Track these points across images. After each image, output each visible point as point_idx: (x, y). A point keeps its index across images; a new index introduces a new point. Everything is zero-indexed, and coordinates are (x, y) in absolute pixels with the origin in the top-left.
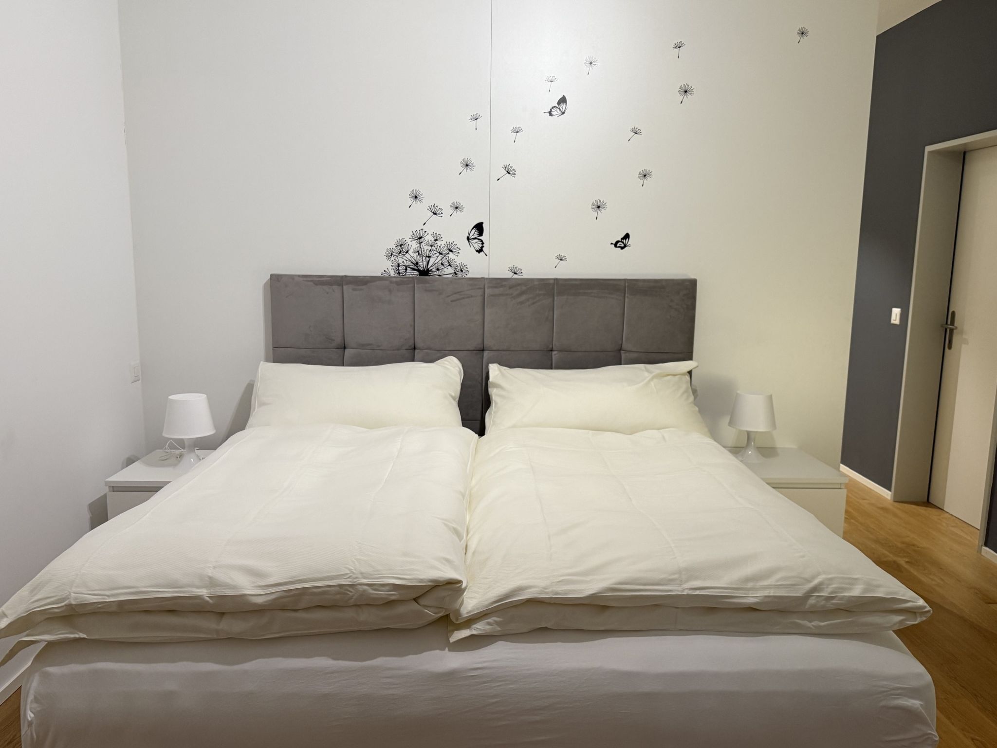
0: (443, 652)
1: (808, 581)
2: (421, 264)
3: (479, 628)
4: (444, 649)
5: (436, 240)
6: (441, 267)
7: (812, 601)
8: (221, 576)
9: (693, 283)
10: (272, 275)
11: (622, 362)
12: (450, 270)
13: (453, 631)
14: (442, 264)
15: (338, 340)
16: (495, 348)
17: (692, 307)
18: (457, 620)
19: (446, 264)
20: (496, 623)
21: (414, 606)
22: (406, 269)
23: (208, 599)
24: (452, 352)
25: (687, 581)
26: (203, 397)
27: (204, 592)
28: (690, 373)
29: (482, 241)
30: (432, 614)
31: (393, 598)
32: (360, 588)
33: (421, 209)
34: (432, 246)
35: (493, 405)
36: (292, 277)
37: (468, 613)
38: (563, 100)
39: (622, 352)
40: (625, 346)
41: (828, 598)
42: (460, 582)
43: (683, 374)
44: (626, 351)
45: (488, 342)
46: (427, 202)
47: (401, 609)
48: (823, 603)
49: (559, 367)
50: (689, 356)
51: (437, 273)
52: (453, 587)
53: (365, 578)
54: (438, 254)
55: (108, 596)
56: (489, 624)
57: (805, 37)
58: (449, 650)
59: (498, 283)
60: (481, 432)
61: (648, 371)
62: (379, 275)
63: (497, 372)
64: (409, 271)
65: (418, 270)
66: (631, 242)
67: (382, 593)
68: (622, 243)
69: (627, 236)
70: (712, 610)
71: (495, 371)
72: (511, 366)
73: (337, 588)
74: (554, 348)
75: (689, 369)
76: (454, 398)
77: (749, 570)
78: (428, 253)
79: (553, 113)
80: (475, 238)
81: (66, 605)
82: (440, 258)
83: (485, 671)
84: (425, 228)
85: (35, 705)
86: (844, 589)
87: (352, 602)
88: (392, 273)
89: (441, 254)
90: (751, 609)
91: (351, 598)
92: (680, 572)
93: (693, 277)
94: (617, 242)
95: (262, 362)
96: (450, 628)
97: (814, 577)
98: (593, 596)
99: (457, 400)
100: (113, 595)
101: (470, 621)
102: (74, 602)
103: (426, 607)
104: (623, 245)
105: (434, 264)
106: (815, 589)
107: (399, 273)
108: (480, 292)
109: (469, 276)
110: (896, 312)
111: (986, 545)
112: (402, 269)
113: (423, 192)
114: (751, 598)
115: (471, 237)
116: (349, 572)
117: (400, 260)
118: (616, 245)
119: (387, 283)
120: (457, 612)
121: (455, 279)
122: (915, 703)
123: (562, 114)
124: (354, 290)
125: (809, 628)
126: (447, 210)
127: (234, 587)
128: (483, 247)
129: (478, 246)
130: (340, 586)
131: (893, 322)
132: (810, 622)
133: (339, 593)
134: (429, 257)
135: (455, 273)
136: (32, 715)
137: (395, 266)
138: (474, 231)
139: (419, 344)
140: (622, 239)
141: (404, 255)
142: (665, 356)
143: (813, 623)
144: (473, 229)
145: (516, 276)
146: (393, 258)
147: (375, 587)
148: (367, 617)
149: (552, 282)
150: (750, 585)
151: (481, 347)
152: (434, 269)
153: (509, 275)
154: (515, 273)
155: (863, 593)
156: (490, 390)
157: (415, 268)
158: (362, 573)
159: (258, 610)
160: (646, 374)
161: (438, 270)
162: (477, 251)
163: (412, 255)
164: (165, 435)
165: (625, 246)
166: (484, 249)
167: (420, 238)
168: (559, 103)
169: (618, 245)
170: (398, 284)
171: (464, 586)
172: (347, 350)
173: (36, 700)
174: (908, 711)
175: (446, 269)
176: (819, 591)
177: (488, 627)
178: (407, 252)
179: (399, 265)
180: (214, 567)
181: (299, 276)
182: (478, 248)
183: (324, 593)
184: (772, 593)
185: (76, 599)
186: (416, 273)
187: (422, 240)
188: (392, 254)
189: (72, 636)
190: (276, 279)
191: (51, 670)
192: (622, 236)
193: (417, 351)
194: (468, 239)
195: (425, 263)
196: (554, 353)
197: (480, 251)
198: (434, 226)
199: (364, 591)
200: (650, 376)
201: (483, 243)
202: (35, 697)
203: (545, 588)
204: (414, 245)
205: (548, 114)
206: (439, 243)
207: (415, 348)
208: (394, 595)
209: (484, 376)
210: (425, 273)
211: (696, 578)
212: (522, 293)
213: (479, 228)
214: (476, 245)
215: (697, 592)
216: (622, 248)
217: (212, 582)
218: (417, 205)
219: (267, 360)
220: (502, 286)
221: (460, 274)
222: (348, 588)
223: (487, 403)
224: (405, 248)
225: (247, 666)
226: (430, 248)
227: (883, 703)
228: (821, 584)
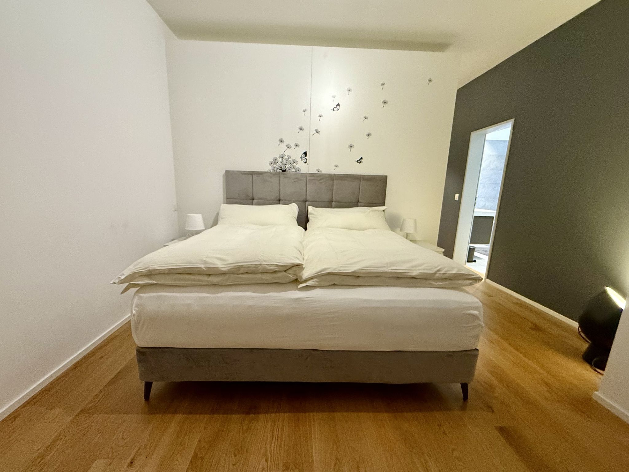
0: (296, 291)
1: (436, 268)
2: (282, 167)
3: (309, 283)
4: (296, 290)
5: (289, 158)
6: (291, 169)
7: (437, 275)
8: (208, 260)
9: (386, 177)
10: (226, 171)
11: (359, 206)
12: (294, 170)
13: (299, 284)
14: (291, 168)
15: (251, 196)
16: (310, 200)
17: (385, 186)
18: (301, 280)
19: (292, 167)
20: (317, 282)
21: (284, 273)
22: (277, 170)
23: (204, 269)
24: (294, 202)
25: (390, 267)
26: (200, 215)
27: (203, 266)
28: (384, 211)
29: (306, 159)
30: (292, 277)
31: (276, 270)
32: (263, 265)
33: (283, 146)
34: (287, 160)
35: (310, 221)
36: (233, 171)
37: (305, 277)
38: (338, 105)
39: (359, 203)
40: (360, 200)
41: (444, 274)
42: (303, 265)
43: (382, 211)
44: (360, 202)
45: (308, 198)
46: (286, 143)
47: (279, 275)
48: (441, 275)
49: (334, 208)
50: (384, 205)
51: (289, 171)
52: (299, 267)
53: (265, 262)
54: (289, 164)
55: (164, 267)
56: (314, 282)
57: (431, 82)
58: (298, 291)
59: (312, 175)
60: (306, 229)
61: (368, 209)
62: (266, 171)
63: (311, 209)
64: (278, 170)
65: (282, 170)
66: (363, 160)
67: (272, 268)
68: (360, 161)
69: (362, 158)
70: (398, 278)
71: (310, 209)
72: (316, 207)
73: (254, 266)
74: (333, 201)
75: (383, 210)
76: (295, 218)
77: (414, 263)
78: (286, 163)
79: (334, 109)
80: (304, 158)
81: (148, 270)
82: (290, 165)
83: (313, 298)
84: (285, 153)
85: (136, 308)
86: (449, 271)
87: (260, 271)
88: (272, 171)
89: (290, 163)
90: (413, 278)
91: (260, 269)
92: (387, 264)
93: (386, 175)
94: (358, 160)
95: (222, 205)
96: (298, 283)
97: (438, 266)
98: (354, 272)
99: (296, 218)
100: (166, 267)
101: (305, 281)
102: (151, 269)
103: (289, 274)
104: (360, 162)
105: (288, 168)
106: (439, 270)
107: (274, 171)
108: (305, 178)
109: (301, 172)
110: (457, 196)
111: (487, 278)
112: (275, 169)
113: (284, 139)
114: (414, 273)
115: (302, 157)
116: (259, 260)
117: (275, 166)
118: (357, 162)
119: (269, 174)
120: (301, 278)
121: (296, 173)
122: (475, 312)
123: (337, 110)
124: (258, 177)
125: (436, 285)
126: (293, 147)
127: (214, 264)
128: (306, 161)
129: (305, 161)
130: (256, 265)
131: (455, 199)
132: (436, 283)
133: (255, 267)
134: (286, 165)
135: (296, 171)
136: (135, 312)
137: (273, 168)
138: (303, 155)
139: (282, 198)
140: (360, 159)
141: (276, 164)
142: (375, 205)
143: (437, 283)
144: (303, 154)
145: (319, 173)
146: (272, 165)
147: (269, 265)
148: (266, 277)
149: (333, 175)
150: (414, 269)
151: (305, 200)
152: (288, 169)
153: (317, 172)
154: (319, 172)
155: (457, 271)
156: (308, 216)
157: (280, 169)
158: (264, 260)
159: (224, 273)
160: (368, 210)
161: (289, 170)
162: (305, 163)
163: (279, 164)
164: (186, 229)
165: (361, 162)
166: (307, 162)
167: (283, 157)
168: (337, 106)
169: (358, 162)
170: (274, 174)
171: (304, 266)
172: (254, 200)
173: (136, 306)
174: (474, 315)
175: (292, 170)
176: (441, 271)
177: (313, 283)
178: (278, 163)
179: (274, 168)
180: (206, 257)
181: (236, 171)
182: (305, 162)
183: (249, 267)
184: (422, 271)
185: (151, 268)
186: (281, 171)
187: (283, 158)
188: (272, 163)
189: (150, 282)
190: (227, 172)
191: (142, 295)
192: (360, 158)
193: (281, 201)
194: (301, 158)
195: (284, 167)
196: (333, 203)
197: (306, 162)
198: (288, 153)
199: (265, 267)
200: (369, 211)
201: (307, 160)
202: (136, 305)
203: (335, 269)
204: (280, 160)
205: (332, 110)
206: (290, 159)
207: (280, 200)
208: (277, 269)
209: (306, 211)
210: (284, 171)
211: (394, 266)
212: (321, 179)
213: (305, 153)
214: (304, 160)
215: (394, 271)
216: (360, 163)
217: (205, 262)
218: (282, 145)
219: (224, 203)
220: (314, 176)
221: (297, 172)
222: (258, 265)
223: (307, 220)
224: (277, 161)
225: (219, 295)
226: (286, 161)
227: (463, 312)
228: (441, 269)
